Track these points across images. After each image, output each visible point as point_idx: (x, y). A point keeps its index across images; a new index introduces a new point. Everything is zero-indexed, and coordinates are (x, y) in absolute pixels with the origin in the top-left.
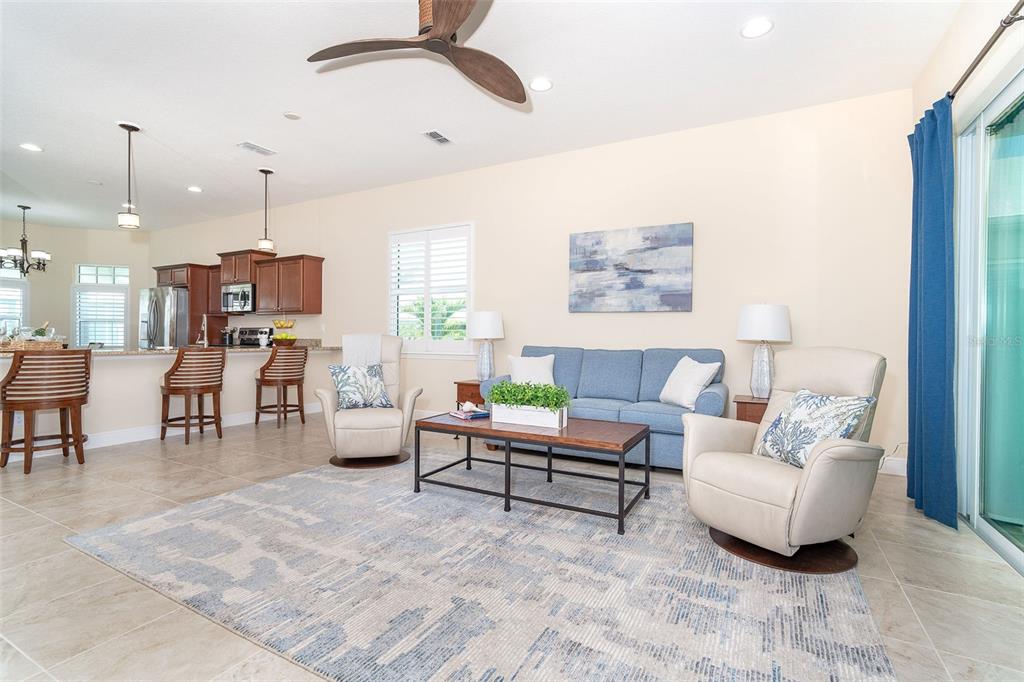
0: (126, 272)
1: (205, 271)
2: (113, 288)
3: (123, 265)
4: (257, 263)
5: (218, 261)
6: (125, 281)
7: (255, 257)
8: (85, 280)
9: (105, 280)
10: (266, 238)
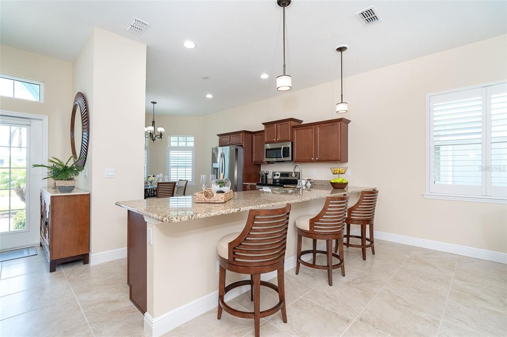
0: (192, 139)
1: (250, 135)
2: (185, 149)
3: (191, 135)
4: (294, 127)
5: (262, 128)
6: (192, 144)
7: (294, 124)
8: (173, 144)
9: (183, 144)
10: (342, 103)
